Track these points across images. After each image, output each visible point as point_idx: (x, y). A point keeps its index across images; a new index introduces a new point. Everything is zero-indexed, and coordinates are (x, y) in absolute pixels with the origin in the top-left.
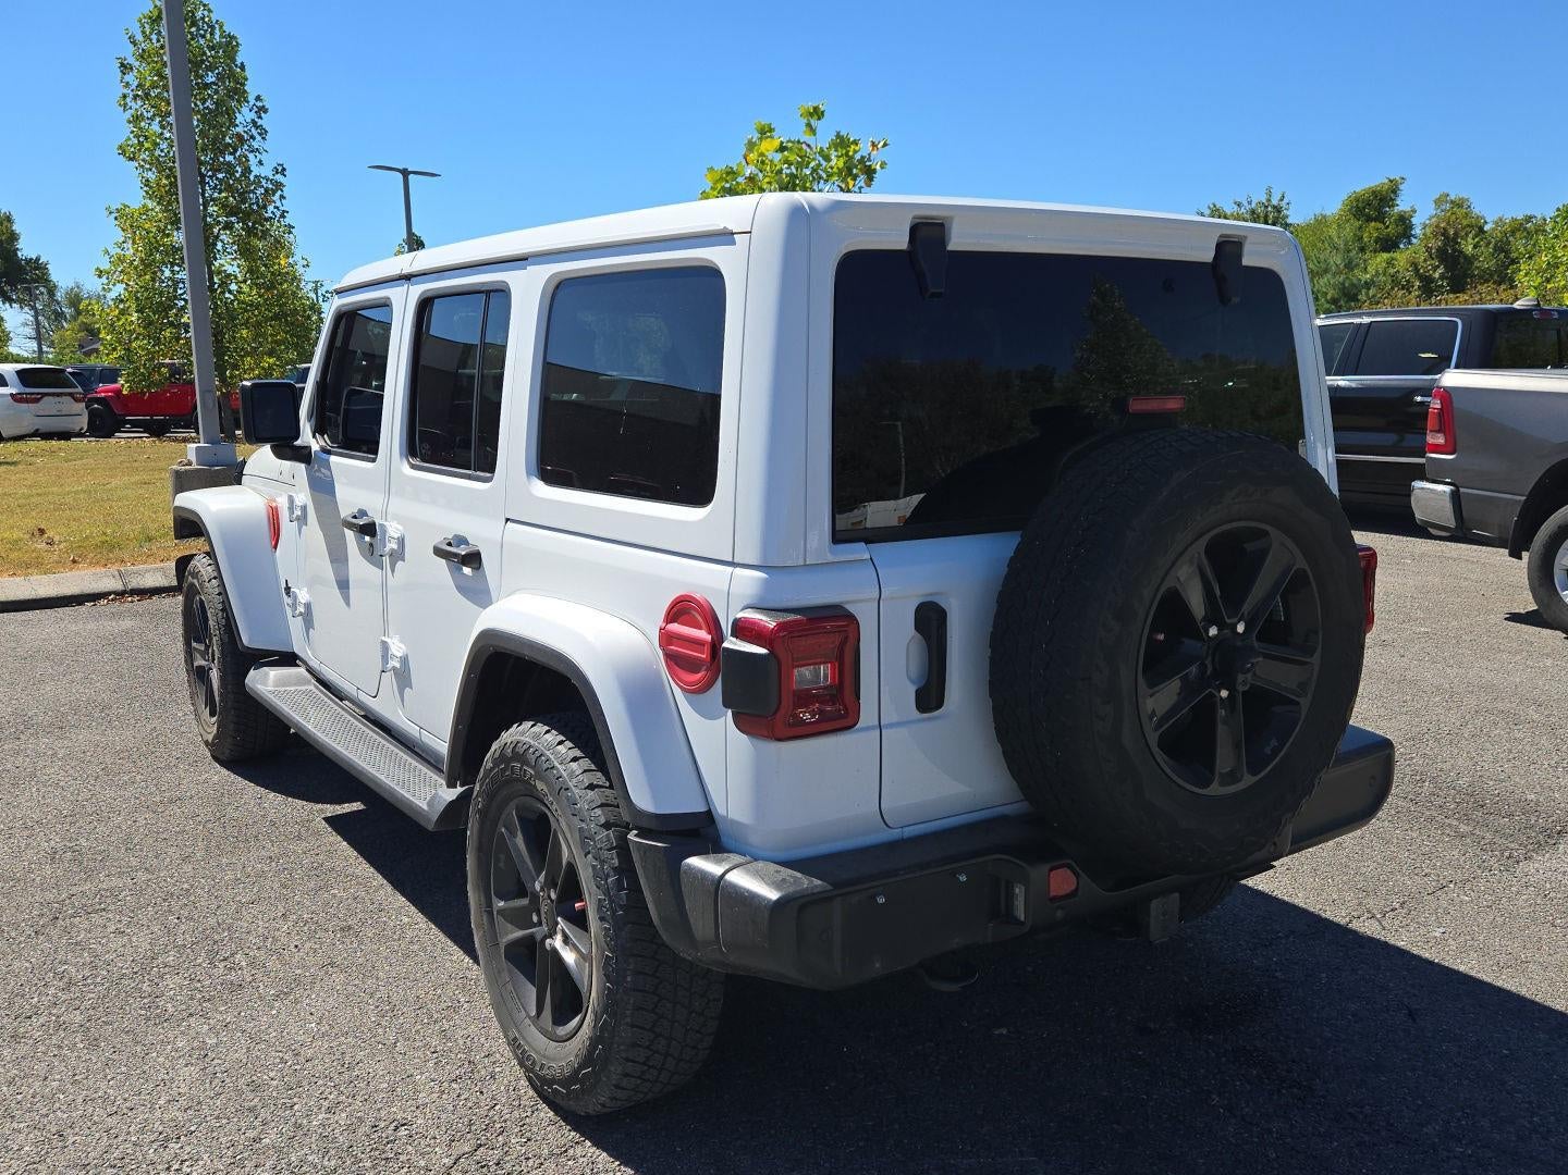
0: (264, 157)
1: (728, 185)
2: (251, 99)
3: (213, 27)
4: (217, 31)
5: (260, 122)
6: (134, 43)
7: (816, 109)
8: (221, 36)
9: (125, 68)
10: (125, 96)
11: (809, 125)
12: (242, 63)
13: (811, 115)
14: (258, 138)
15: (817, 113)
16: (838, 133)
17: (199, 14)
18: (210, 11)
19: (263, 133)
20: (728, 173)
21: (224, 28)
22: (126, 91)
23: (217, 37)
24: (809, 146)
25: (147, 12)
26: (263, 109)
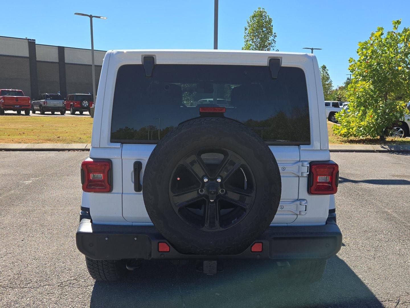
0: (274, 48)
1: (365, 47)
2: (273, 34)
3: (266, 17)
4: (267, 18)
5: (274, 39)
6: (248, 23)
7: (397, 21)
8: (268, 19)
9: (246, 29)
10: (245, 36)
11: (395, 26)
12: (272, 25)
13: (396, 23)
14: (274, 43)
15: (398, 22)
16: (405, 28)
17: (263, 14)
18: (266, 13)
19: (275, 42)
20: (365, 43)
21: (269, 17)
22: (245, 35)
23: (267, 19)
24: (394, 33)
25: (252, 15)
26: (276, 36)
